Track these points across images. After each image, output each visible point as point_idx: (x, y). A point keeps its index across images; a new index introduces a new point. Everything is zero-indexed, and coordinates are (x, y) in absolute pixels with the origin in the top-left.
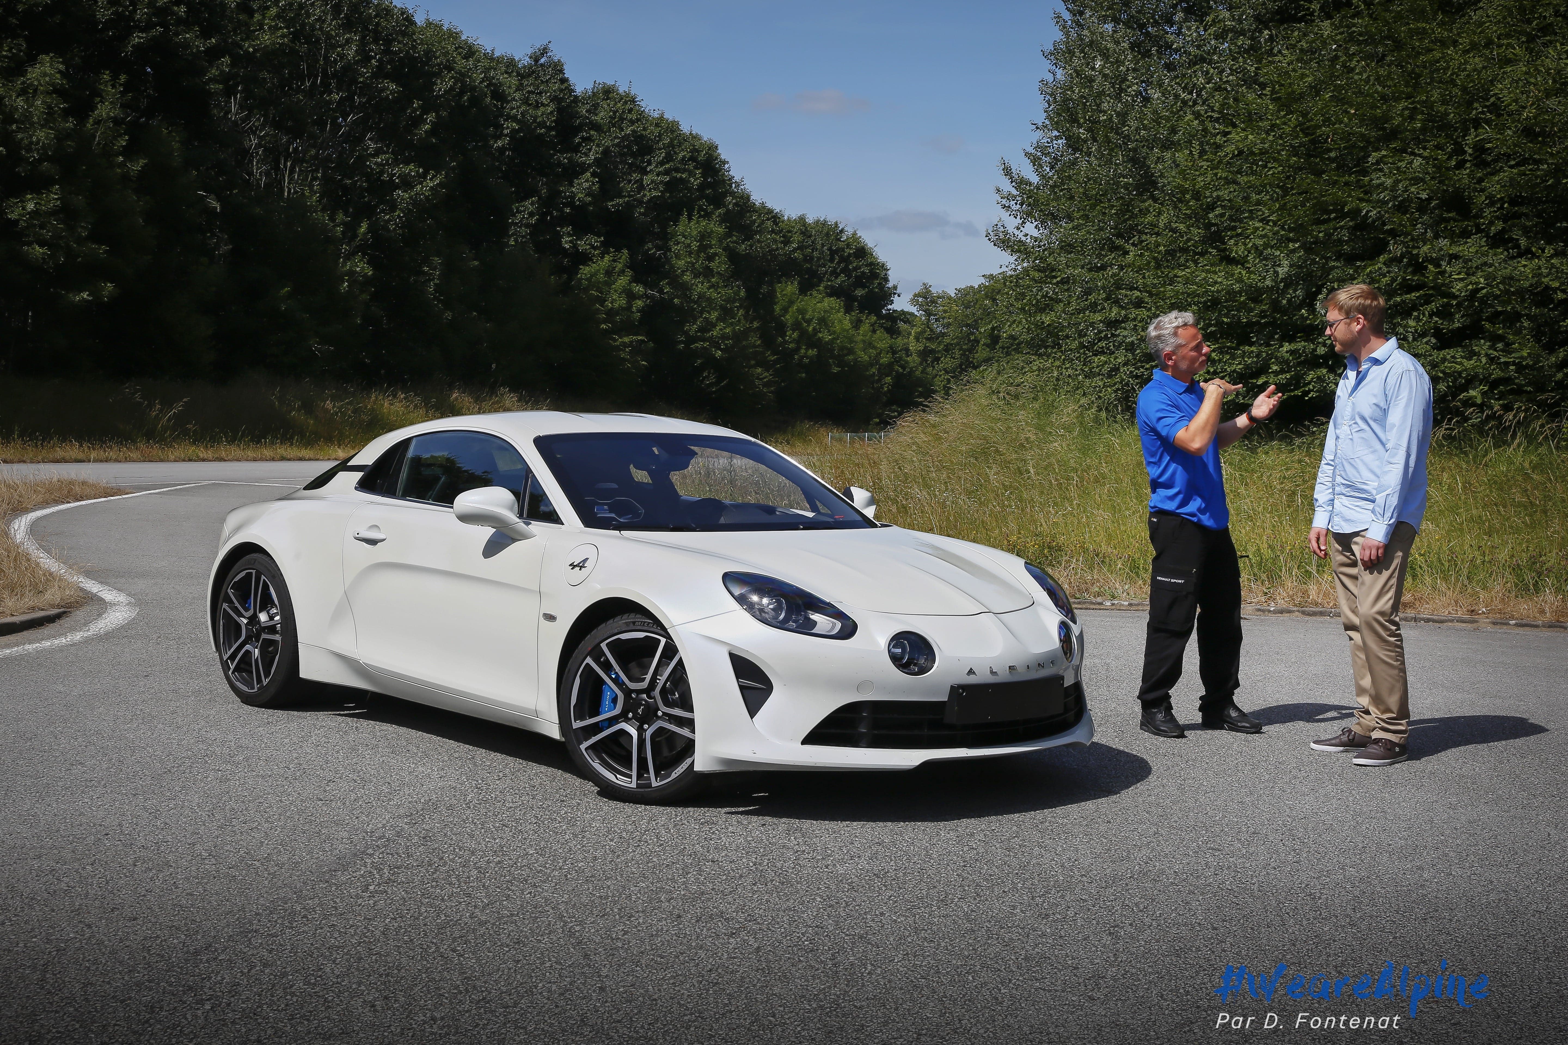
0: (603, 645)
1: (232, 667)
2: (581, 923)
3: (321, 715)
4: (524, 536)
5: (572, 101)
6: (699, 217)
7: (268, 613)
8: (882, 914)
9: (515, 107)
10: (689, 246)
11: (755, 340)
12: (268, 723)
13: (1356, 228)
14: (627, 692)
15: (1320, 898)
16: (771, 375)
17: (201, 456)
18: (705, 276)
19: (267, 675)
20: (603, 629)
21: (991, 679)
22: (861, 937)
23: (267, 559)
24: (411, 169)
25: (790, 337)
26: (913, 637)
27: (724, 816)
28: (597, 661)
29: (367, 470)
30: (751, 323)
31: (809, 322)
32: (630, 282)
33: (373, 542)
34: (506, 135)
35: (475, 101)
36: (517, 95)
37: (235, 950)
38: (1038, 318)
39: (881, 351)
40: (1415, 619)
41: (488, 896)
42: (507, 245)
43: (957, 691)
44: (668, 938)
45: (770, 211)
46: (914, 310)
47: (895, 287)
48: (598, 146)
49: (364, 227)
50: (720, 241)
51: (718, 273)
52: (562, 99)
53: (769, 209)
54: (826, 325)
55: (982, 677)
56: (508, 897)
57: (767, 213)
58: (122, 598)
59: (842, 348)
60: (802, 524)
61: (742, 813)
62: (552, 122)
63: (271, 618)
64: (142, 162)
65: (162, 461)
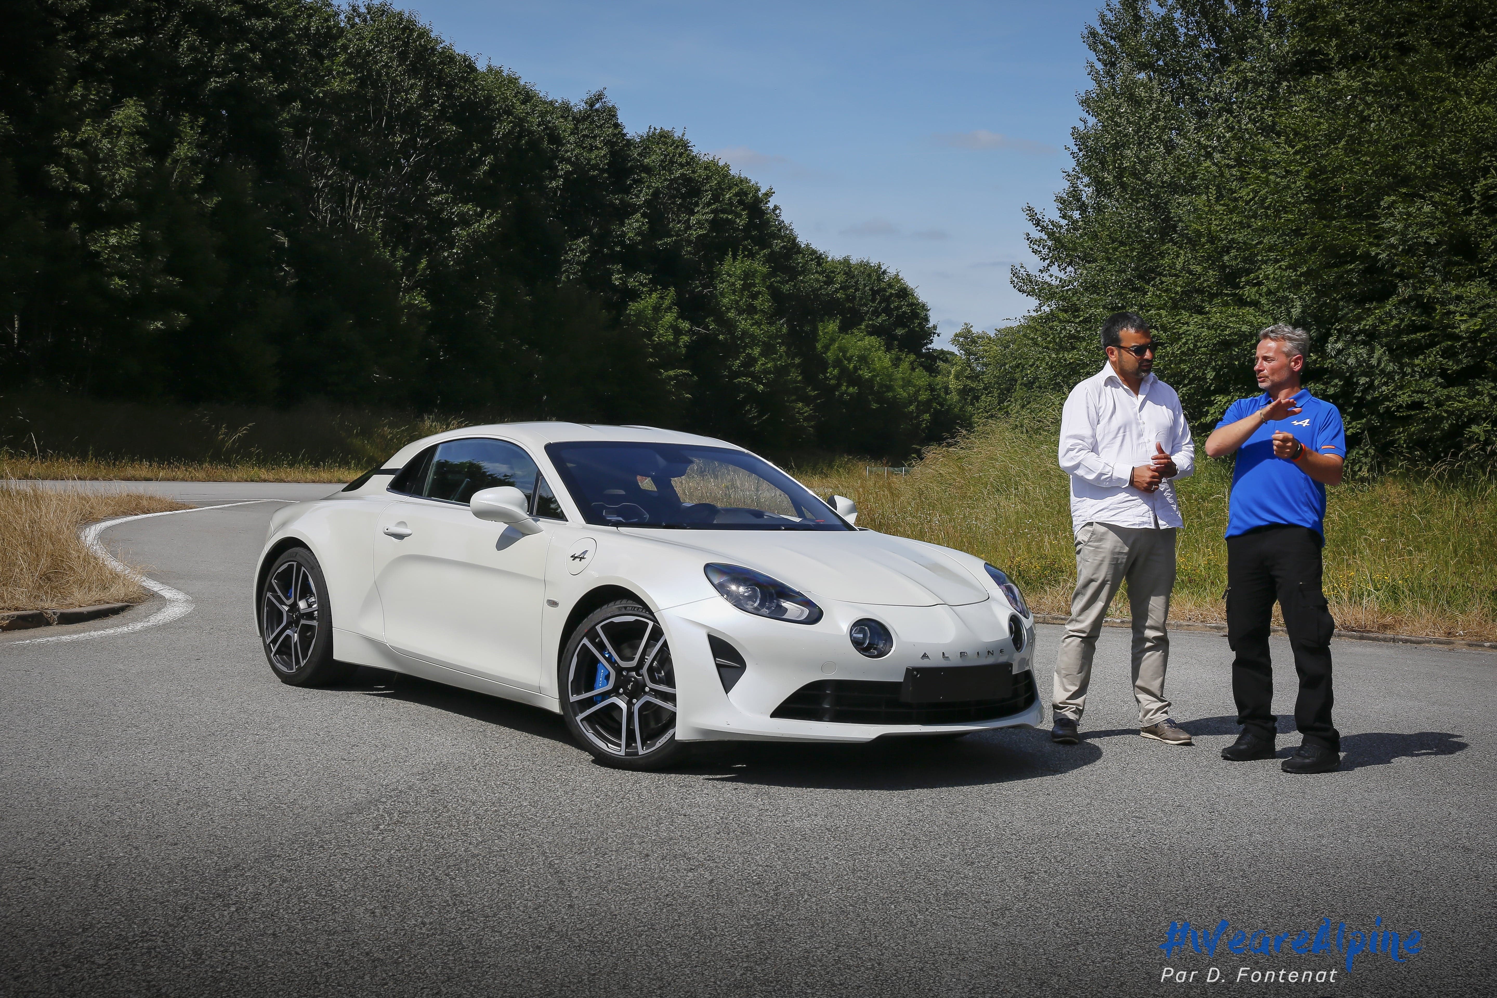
0: (598, 628)
1: (274, 650)
2: (561, 858)
3: (352, 694)
4: (532, 531)
5: (624, 145)
6: (743, 257)
7: (307, 602)
8: (826, 858)
9: (570, 148)
10: (733, 284)
11: (795, 375)
12: (304, 699)
13: (1366, 271)
14: (619, 670)
15: (1222, 856)
16: (811, 410)
17: (263, 477)
18: (749, 314)
19: (304, 658)
20: (598, 614)
21: (943, 663)
22: (804, 875)
23: (307, 552)
24: (469, 208)
25: (831, 374)
26: (873, 624)
27: (702, 781)
28: (592, 641)
29: (398, 473)
30: (793, 359)
31: (850, 360)
32: (677, 319)
33: (400, 537)
34: (560, 177)
35: (534, 144)
36: (572, 139)
37: (259, 869)
38: (1061, 356)
39: (920, 388)
40: (1394, 640)
41: (482, 836)
42: (559, 281)
43: (910, 672)
44: (634, 871)
45: (814, 252)
46: (955, 349)
47: (935, 327)
48: (648, 187)
49: (424, 262)
50: (764, 280)
51: (762, 311)
52: (616, 143)
53: (813, 250)
54: (866, 362)
55: (935, 661)
56: (500, 837)
57: (811, 254)
58: (181, 596)
59: (881, 386)
60: (783, 525)
61: (718, 779)
62: (605, 164)
63: (310, 606)
64: (215, 200)
65: (225, 480)
